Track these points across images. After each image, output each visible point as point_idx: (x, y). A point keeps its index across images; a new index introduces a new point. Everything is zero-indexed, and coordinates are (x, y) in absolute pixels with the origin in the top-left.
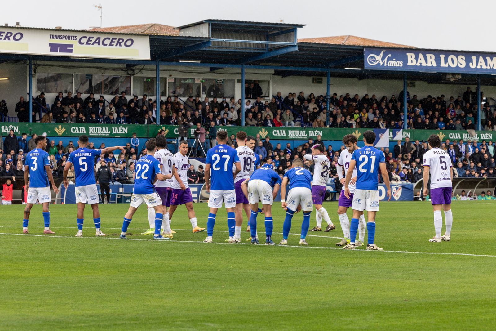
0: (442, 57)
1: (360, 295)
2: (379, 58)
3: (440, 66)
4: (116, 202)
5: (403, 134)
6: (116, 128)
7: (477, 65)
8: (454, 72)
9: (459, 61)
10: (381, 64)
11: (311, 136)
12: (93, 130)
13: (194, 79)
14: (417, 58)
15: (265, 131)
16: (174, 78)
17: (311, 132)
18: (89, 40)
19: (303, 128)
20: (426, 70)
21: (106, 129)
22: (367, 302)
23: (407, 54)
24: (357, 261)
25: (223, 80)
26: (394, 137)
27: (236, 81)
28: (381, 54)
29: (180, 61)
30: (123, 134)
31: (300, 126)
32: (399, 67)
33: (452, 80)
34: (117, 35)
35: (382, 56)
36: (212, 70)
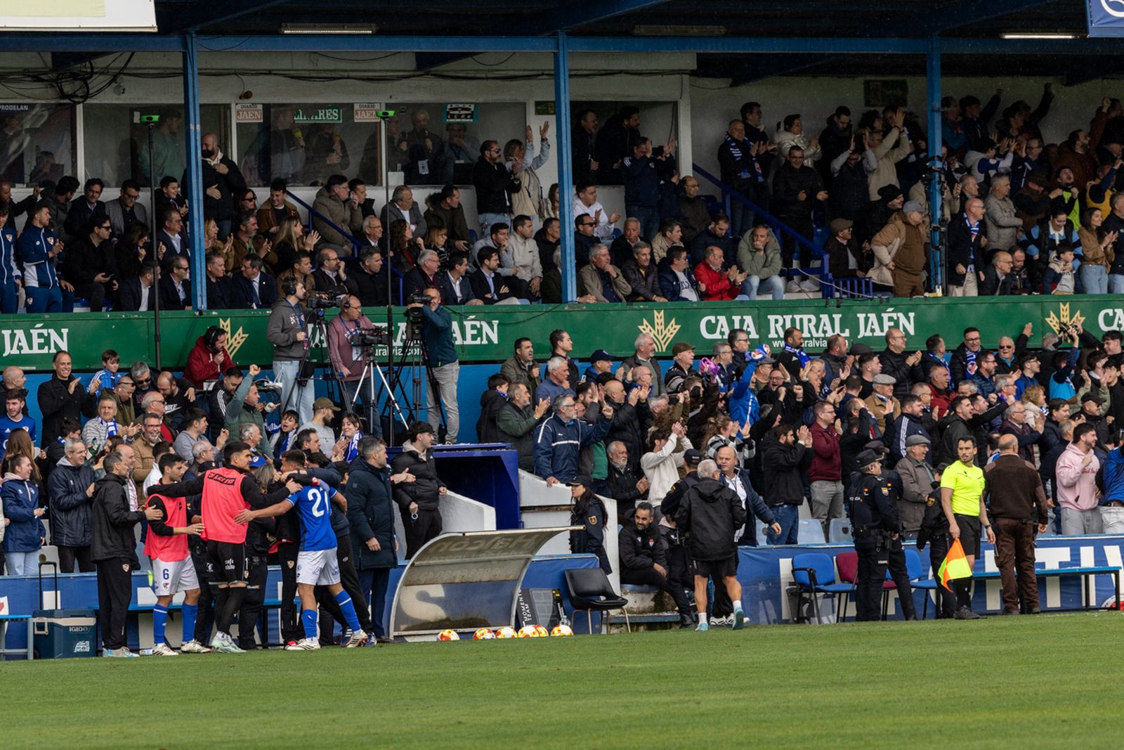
4: (31, 656)
6: (20, 334)
11: (869, 334)
13: (351, 106)
15: (667, 322)
16: (260, 107)
17: (867, 319)
19: (833, 302)
25: (476, 105)
27: (531, 109)
29: (288, 31)
30: (49, 356)
31: (820, 295)
36: (426, 64)
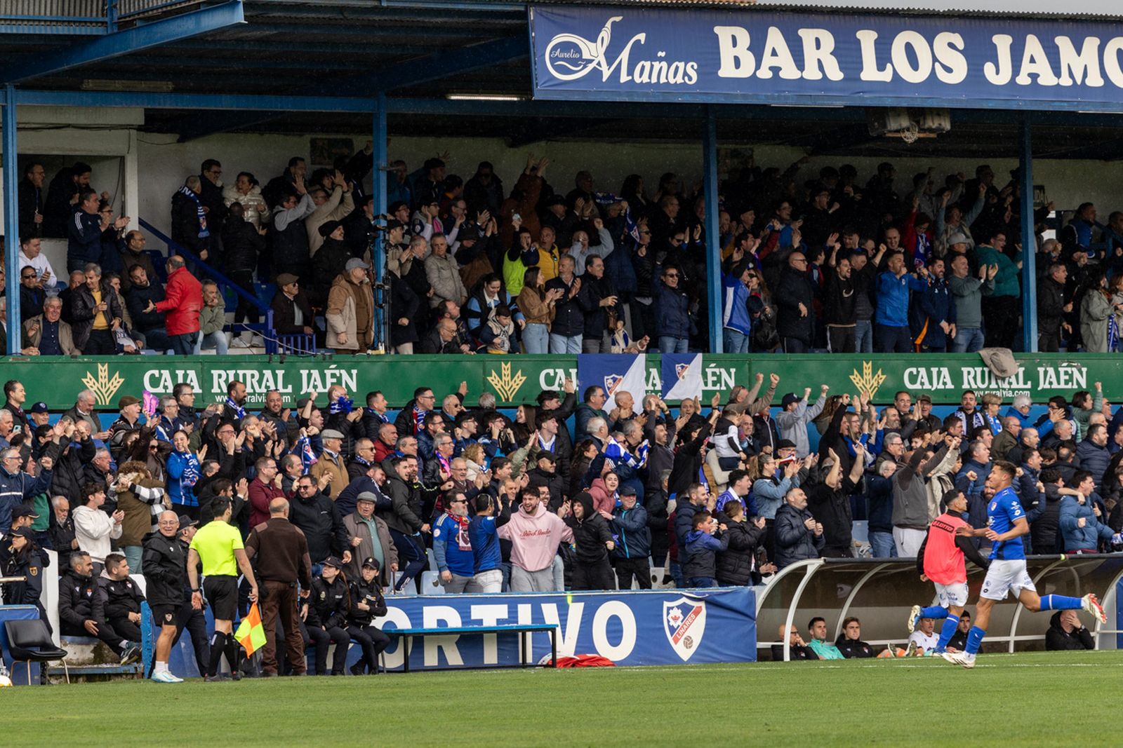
0: (867, 39)
2: (594, 51)
3: (858, 79)
7: (1016, 69)
8: (917, 103)
9: (938, 56)
10: (605, 77)
11: (312, 390)
14: (757, 48)
15: (110, 377)
17: (309, 376)
19: (276, 358)
20: (802, 98)
23: (718, 30)
26: (667, 387)
28: (606, 34)
31: (263, 351)
32: (684, 85)
33: (911, 137)
35: (607, 41)
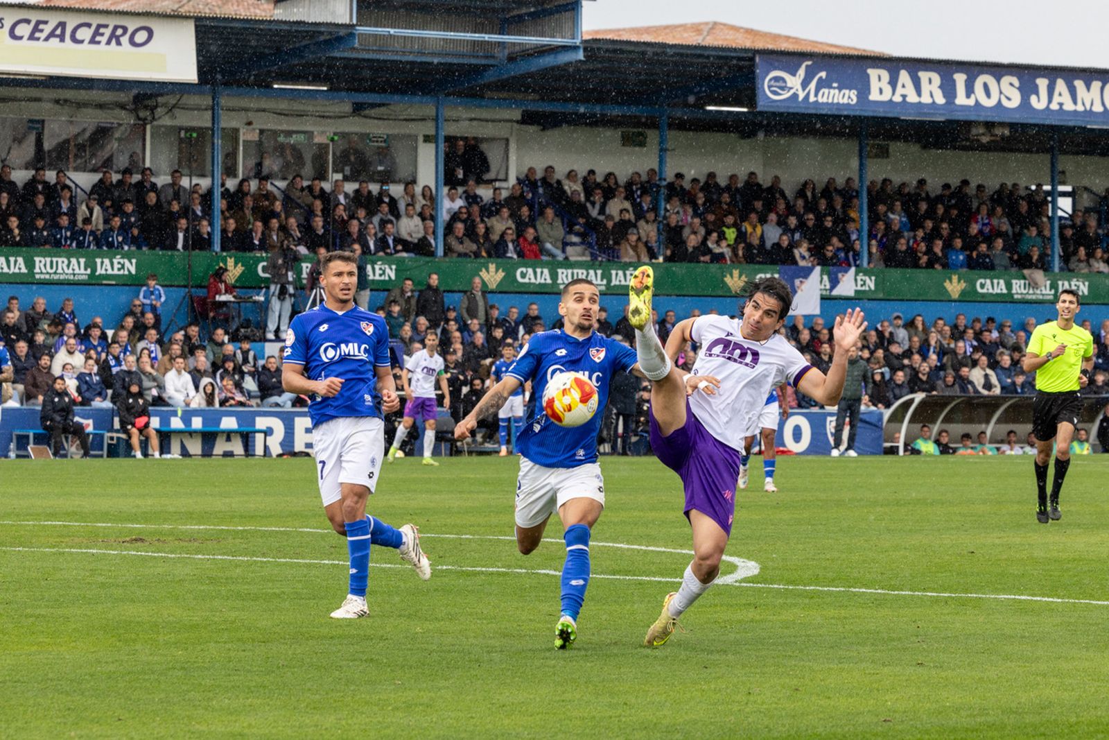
0: (960, 79)
1: (765, 706)
2: (794, 82)
3: (954, 103)
5: (856, 280)
6: (107, 261)
7: (1050, 100)
8: (989, 119)
9: (1003, 91)
10: (801, 98)
11: (618, 283)
12: (45, 265)
13: (312, 133)
14: (893, 83)
15: (497, 271)
16: (257, 131)
17: (617, 274)
18: (36, 29)
19: (597, 263)
20: (920, 114)
21: (79, 263)
22: (784, 725)
23: (870, 71)
24: (750, 615)
25: (388, 136)
26: (833, 286)
27: (421, 139)
28: (802, 72)
29: (276, 86)
30: (124, 275)
31: (589, 258)
32: (848, 104)
33: (985, 139)
34: (110, 16)
35: (802, 76)
36: (358, 109)
